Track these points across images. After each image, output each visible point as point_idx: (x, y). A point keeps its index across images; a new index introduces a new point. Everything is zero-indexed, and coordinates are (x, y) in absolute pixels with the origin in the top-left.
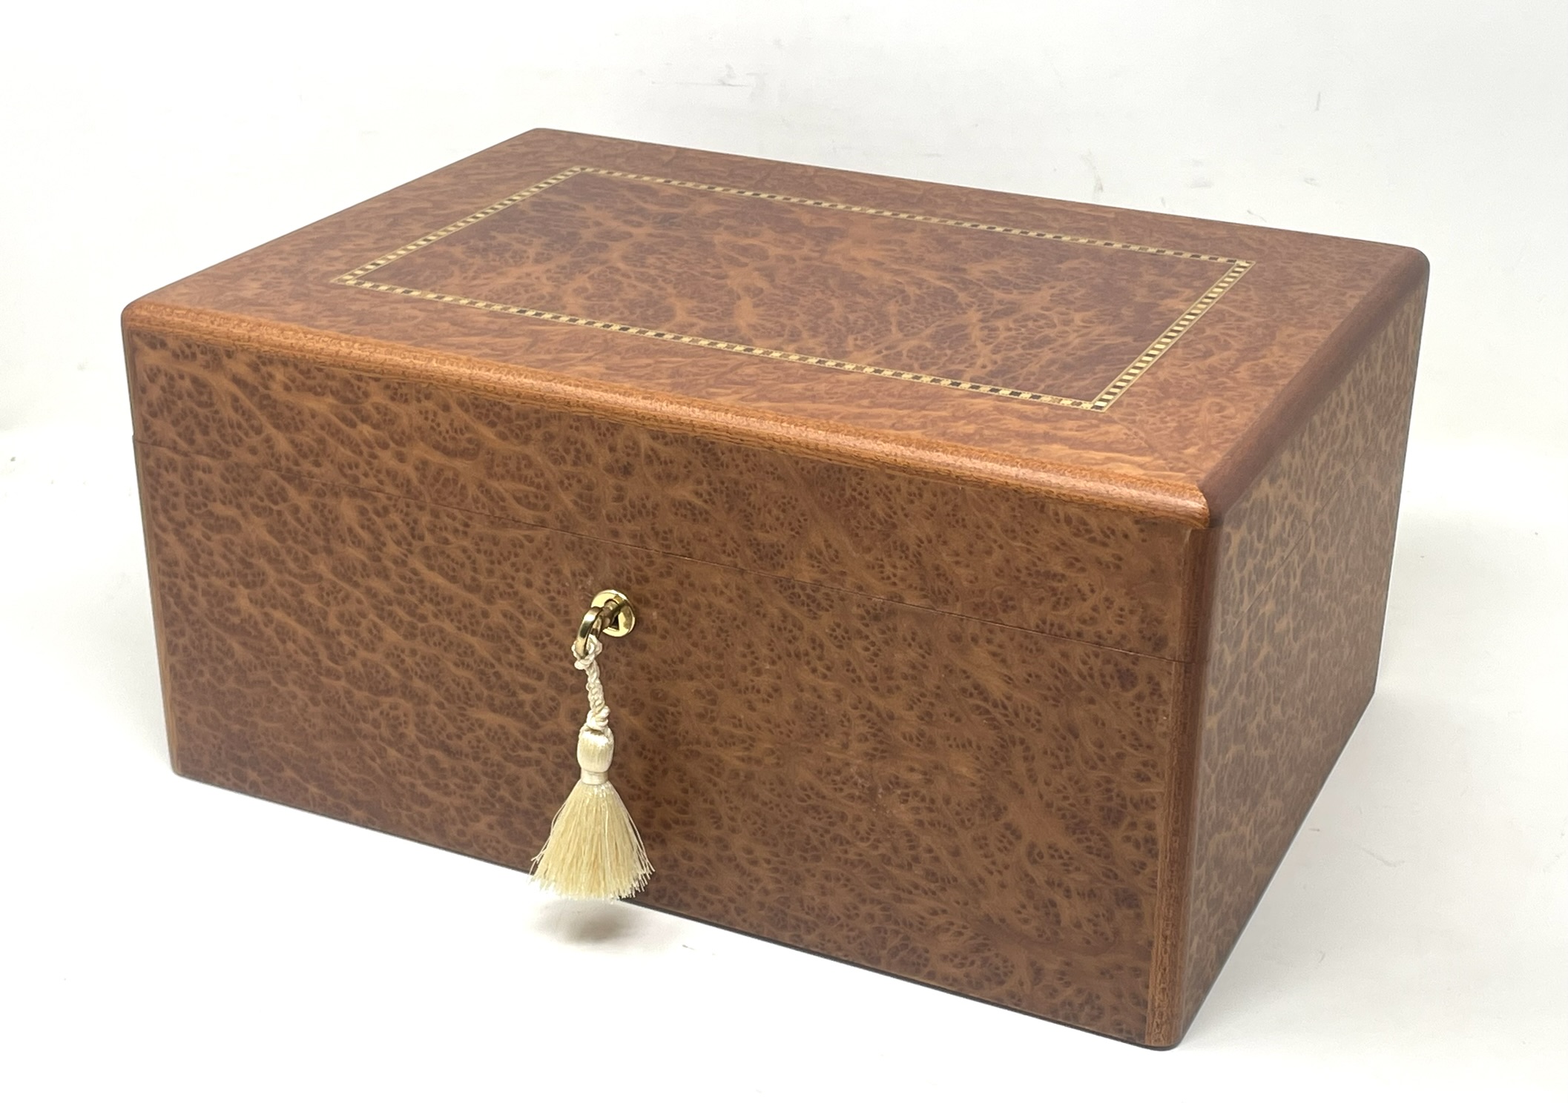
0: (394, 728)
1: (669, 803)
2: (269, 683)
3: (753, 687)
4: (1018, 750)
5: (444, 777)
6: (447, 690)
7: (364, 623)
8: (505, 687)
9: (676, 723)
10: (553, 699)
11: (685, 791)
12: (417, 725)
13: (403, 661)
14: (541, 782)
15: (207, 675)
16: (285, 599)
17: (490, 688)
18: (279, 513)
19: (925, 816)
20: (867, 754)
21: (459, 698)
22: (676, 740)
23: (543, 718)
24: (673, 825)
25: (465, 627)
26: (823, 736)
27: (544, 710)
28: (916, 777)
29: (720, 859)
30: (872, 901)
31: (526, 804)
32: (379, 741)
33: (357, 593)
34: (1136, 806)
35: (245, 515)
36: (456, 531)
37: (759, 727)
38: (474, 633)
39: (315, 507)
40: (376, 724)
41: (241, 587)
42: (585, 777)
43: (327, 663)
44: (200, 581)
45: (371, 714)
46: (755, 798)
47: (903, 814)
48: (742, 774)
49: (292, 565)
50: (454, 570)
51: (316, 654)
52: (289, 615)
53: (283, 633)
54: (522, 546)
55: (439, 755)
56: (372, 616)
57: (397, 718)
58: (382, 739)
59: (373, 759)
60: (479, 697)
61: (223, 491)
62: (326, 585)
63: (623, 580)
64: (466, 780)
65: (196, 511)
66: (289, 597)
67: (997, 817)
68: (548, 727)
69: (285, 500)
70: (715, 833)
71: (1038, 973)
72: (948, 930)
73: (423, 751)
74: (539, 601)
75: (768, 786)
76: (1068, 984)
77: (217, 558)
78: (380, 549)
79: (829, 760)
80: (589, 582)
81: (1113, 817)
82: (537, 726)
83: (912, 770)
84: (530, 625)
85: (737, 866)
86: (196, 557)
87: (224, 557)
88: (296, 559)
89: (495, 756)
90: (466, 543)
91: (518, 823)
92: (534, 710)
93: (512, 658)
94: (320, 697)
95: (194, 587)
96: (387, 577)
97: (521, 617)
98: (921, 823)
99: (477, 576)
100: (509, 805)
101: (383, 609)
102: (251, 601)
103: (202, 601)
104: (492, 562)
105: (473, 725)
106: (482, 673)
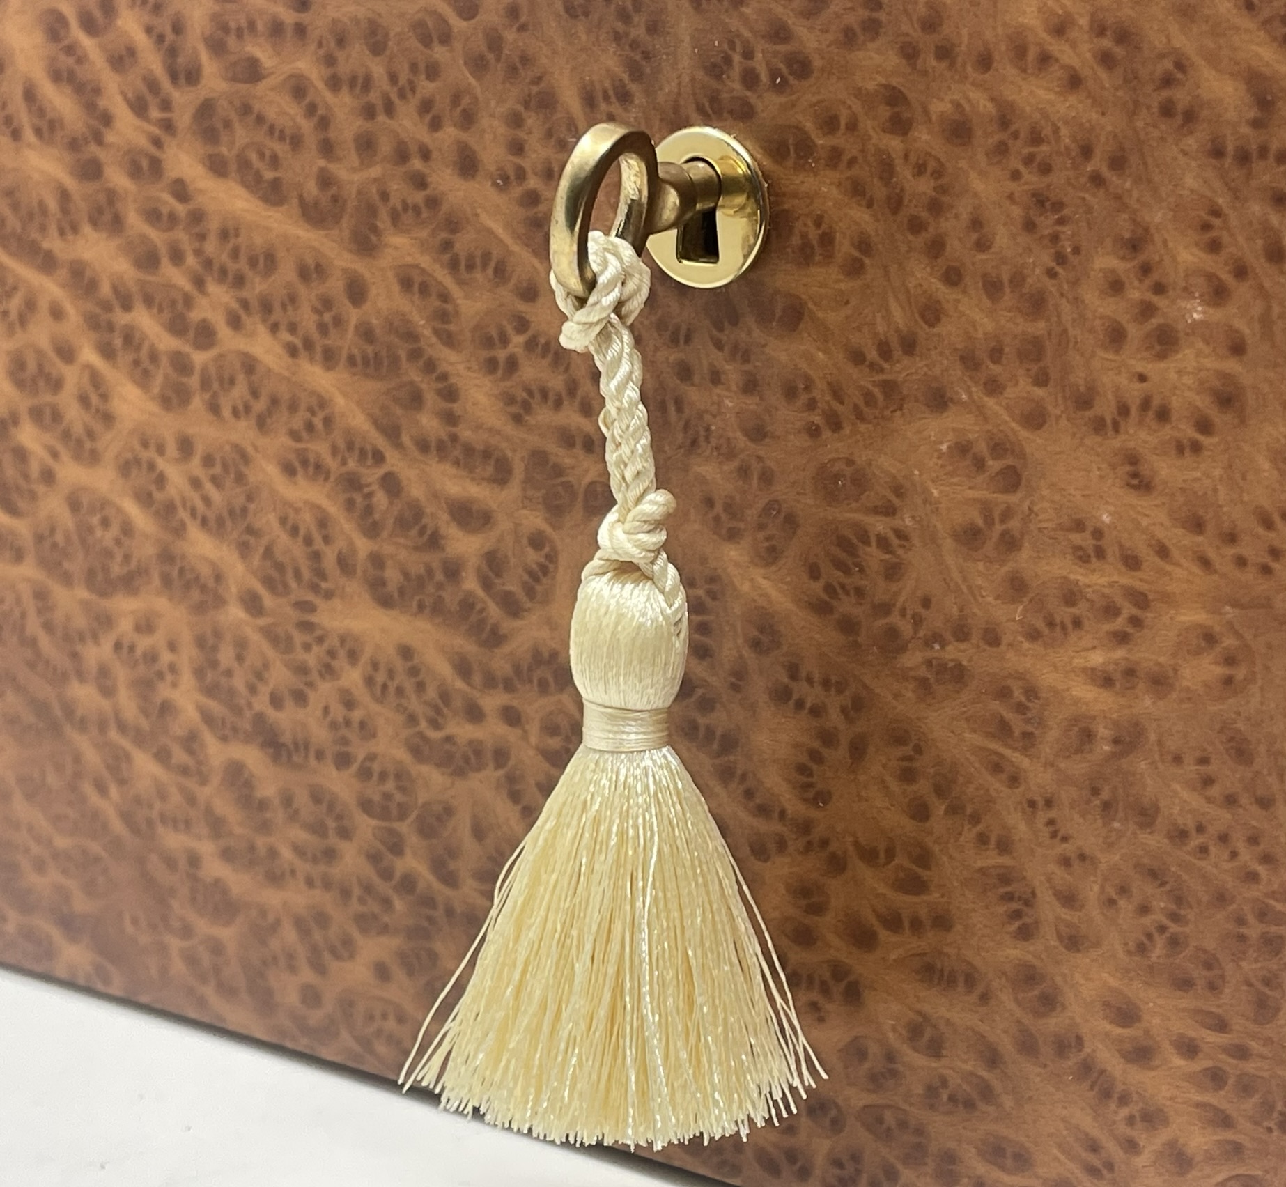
0: (144, 687)
5: (265, 827)
6: (268, 553)
7: (71, 377)
8: (411, 519)
10: (537, 541)
12: (198, 673)
13: (161, 480)
17: (372, 530)
21: (298, 575)
22: (893, 631)
23: (512, 608)
24: (883, 934)
25: (308, 345)
27: (512, 584)
32: (113, 734)
33: (52, 288)
38: (329, 359)
40: (103, 675)
42: (595, 733)
50: (275, 163)
55: (252, 757)
56: (89, 355)
57: (151, 657)
58: (122, 727)
60: (345, 564)
64: (318, 829)
70: (1015, 952)
73: (217, 752)
78: (99, 139)
89: (390, 745)
92: (487, 585)
93: (429, 423)
96: (117, 225)
97: (448, 282)
99: (334, 168)
100: (428, 901)
101: (111, 327)
104: (369, 112)
105: (332, 653)
106: (352, 483)
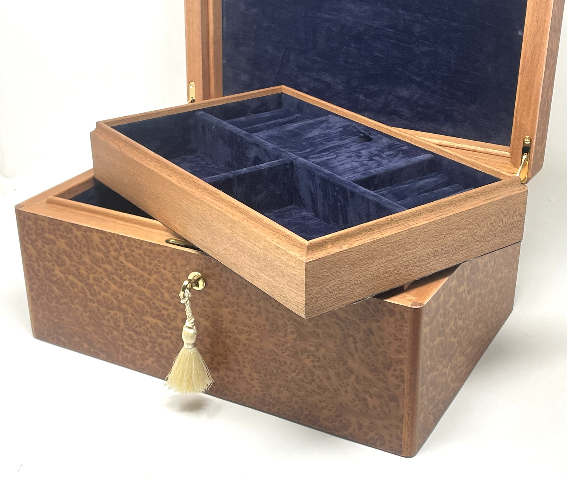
0: (115, 323)
1: (220, 355)
2: (68, 304)
3: (250, 311)
4: (351, 340)
5: (135, 343)
6: (135, 309)
7: (103, 282)
8: (157, 308)
9: (222, 324)
10: (175, 313)
11: (226, 351)
12: (124, 322)
13: (118, 297)
14: (171, 345)
15: (45, 300)
16: (74, 272)
17: (151, 309)
18: (70, 238)
19: (316, 363)
20: (294, 339)
21: (140, 312)
22: (222, 331)
23: (171, 321)
24: (222, 364)
25: (141, 285)
26: (277, 331)
27: (172, 318)
28: (312, 349)
29: (239, 378)
30: (297, 396)
31: (166, 354)
32: (110, 328)
33: (100, 270)
34: (396, 363)
35: (57, 238)
36: (137, 247)
37: (253, 327)
38: (145, 287)
39: (83, 236)
40: (108, 320)
41: (57, 267)
42: (185, 346)
43: (89, 297)
44: (41, 263)
45: (107, 317)
46: (252, 354)
47: (308, 362)
48: (247, 345)
49: (75, 258)
50: (136, 262)
51: (85, 293)
52: (75, 278)
53: (72, 284)
54: (162, 254)
55: (133, 334)
56: (106, 279)
57: (116, 319)
58: (111, 327)
59: (108, 334)
60: (147, 312)
61: (49, 229)
62: (89, 267)
63: (200, 268)
64: (143, 344)
65: (39, 236)
66: (75, 271)
67: (344, 365)
68: (174, 324)
69: (72, 233)
70: (238, 368)
71: (360, 426)
72: (326, 408)
73: (127, 332)
74: (169, 275)
75: (257, 350)
76: (372, 431)
77: (47, 255)
78: (109, 254)
79: (280, 340)
80: (187, 269)
81: (388, 367)
82: (169, 324)
83: (311, 345)
84: (166, 285)
85: (246, 381)
86: (39, 254)
87: (50, 254)
88: (77, 256)
89: (154, 335)
90: (141, 252)
91: (163, 362)
92: (168, 317)
93: (159, 297)
94: (87, 310)
95: (39, 266)
96: (111, 264)
97: (162, 281)
98: (315, 366)
99: (145, 265)
100: (160, 354)
101: (110, 277)
102: (60, 271)
103: (42, 271)
104: (151, 260)
105: (145, 322)
106: (148, 302)
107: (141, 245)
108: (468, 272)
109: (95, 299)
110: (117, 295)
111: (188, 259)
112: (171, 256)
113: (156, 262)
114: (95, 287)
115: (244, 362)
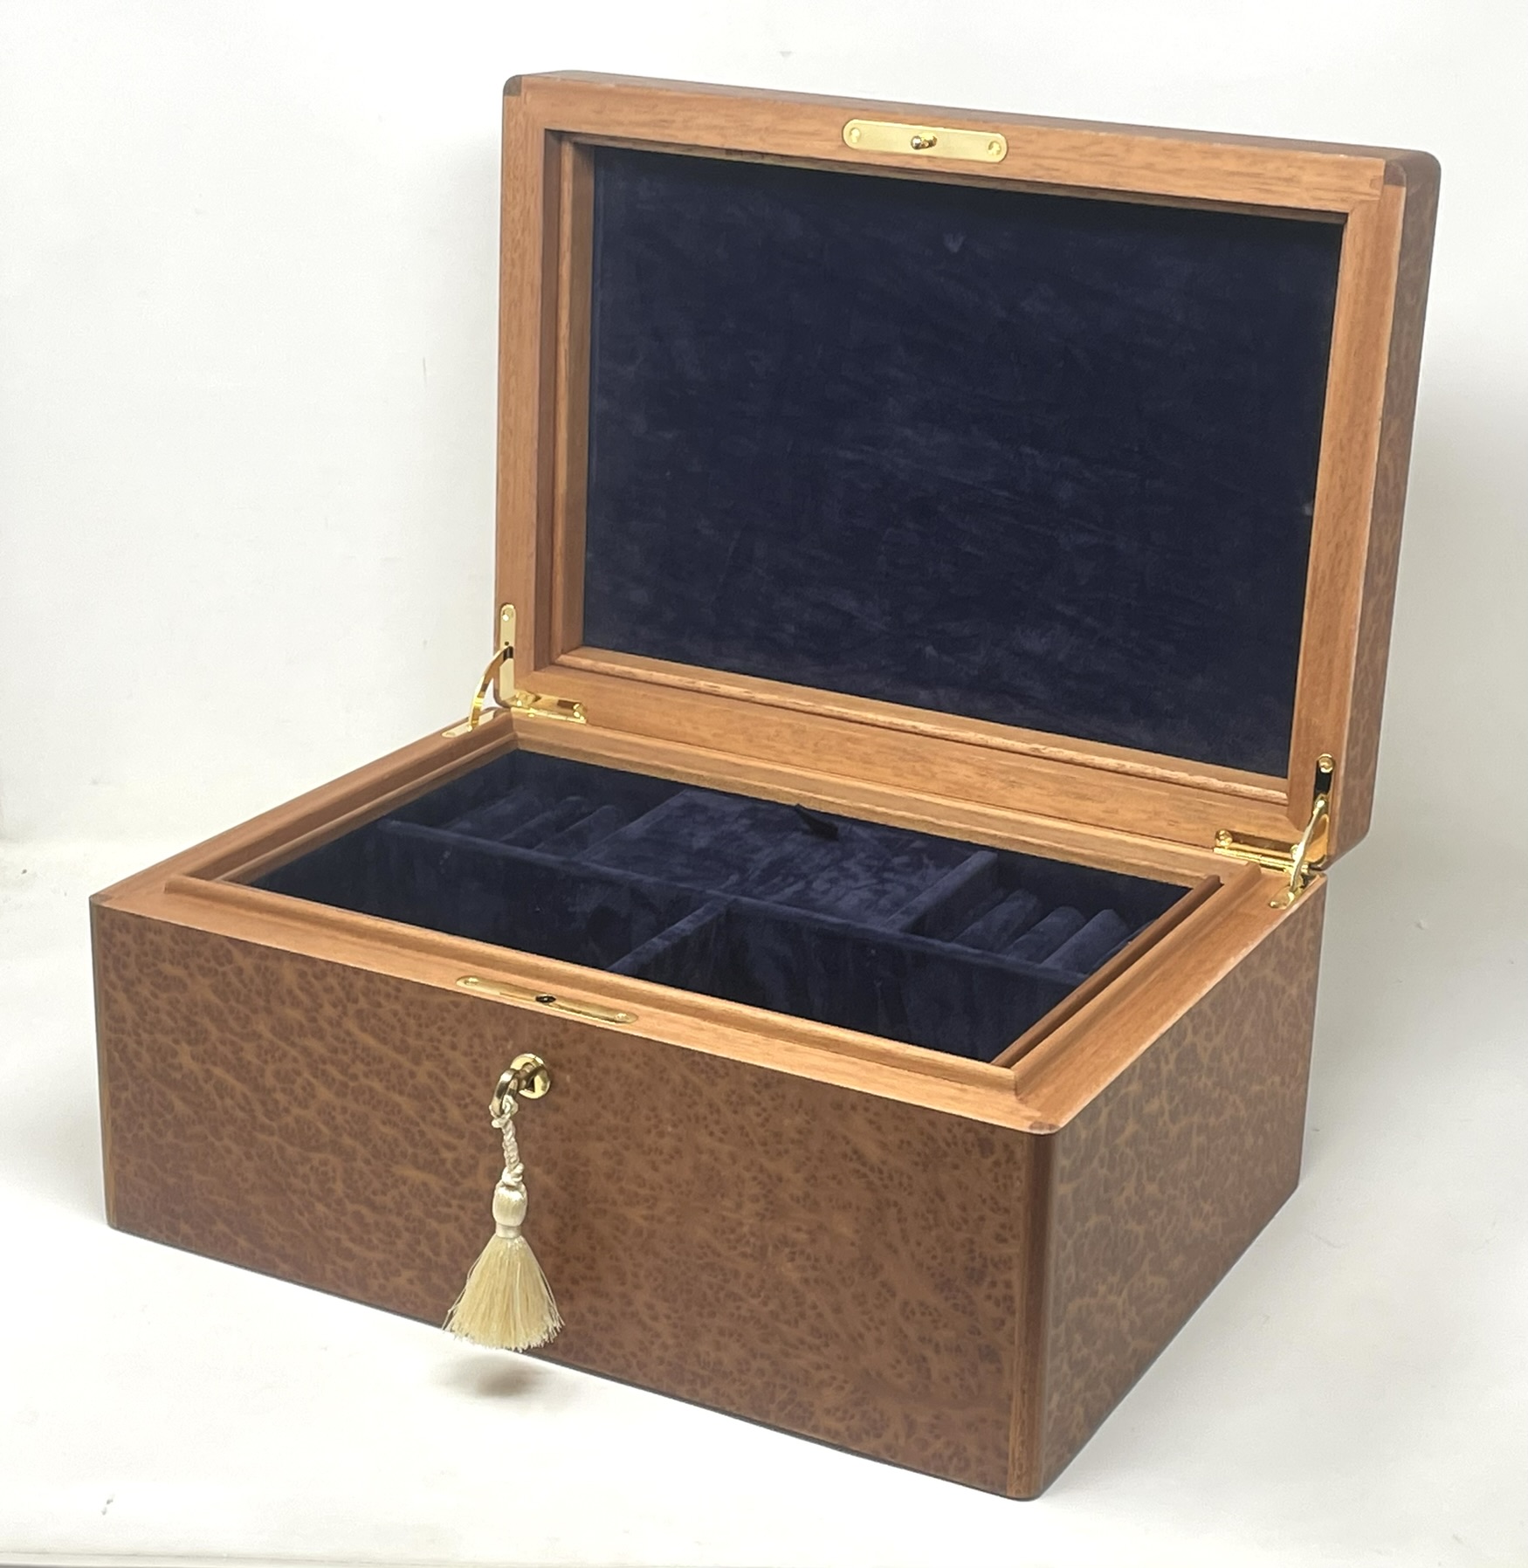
0: (322, 1183)
1: (578, 1259)
2: (206, 1138)
3: (657, 1149)
4: (893, 1210)
5: (368, 1232)
6: (375, 1146)
7: (299, 1081)
8: (428, 1144)
9: (586, 1182)
10: (473, 1157)
11: (593, 1248)
12: (344, 1181)
13: (333, 1119)
14: (459, 1238)
15: (147, 1130)
16: (226, 1056)
17: (415, 1145)
18: (224, 974)
19: (811, 1274)
20: (758, 1214)
21: (385, 1155)
22: (585, 1198)
23: (464, 1176)
24: (581, 1281)
25: (394, 1087)
26: (719, 1197)
27: (464, 1168)
28: (802, 1237)
29: (623, 1314)
30: (762, 1356)
31: (444, 1259)
32: (308, 1196)
33: (293, 1052)
34: (995, 1265)
35: (191, 975)
36: (388, 996)
37: (661, 1187)
38: (401, 1093)
39: (257, 969)
40: (305, 1179)
41: (184, 1044)
42: (499, 1232)
43: (263, 1119)
44: (145, 1036)
45: (301, 1170)
46: (657, 1255)
47: (790, 1272)
48: (645, 1232)
49: (233, 1023)
50: (385, 1032)
51: (252, 1110)
52: (228, 1072)
53: (222, 1091)
54: (448, 1011)
55: (365, 1211)
56: (307, 1075)
57: (325, 1173)
58: (311, 1194)
59: (301, 1214)
60: (404, 1154)
61: (172, 951)
62: (265, 1044)
63: (540, 1045)
64: (389, 1235)
65: (145, 971)
66: (230, 1056)
67: (875, 1274)
68: (468, 1184)
69: (230, 962)
70: (620, 1289)
71: (911, 1426)
72: (830, 1385)
73: (350, 1207)
74: (461, 1062)
75: (669, 1244)
76: (938, 1437)
77: (164, 1017)
78: (317, 1011)
79: (724, 1219)
80: (509, 1046)
81: (975, 1276)
82: (457, 1184)
83: (799, 1229)
84: (453, 1086)
85: (640, 1322)
86: (142, 1014)
87: (169, 1014)
88: (238, 1019)
89: (417, 1211)
90: (398, 1007)
91: (436, 1279)
92: (454, 1167)
93: (436, 1116)
94: (253, 1152)
95: (139, 1043)
96: (322, 1038)
97: (445, 1079)
98: (806, 1281)
99: (406, 1038)
100: (429, 1260)
101: (317, 1068)
102: (193, 1058)
103: (146, 1057)
104: (420, 1026)
105: (397, 1181)
106: (407, 1131)
107: (398, 990)
108: (1172, 1066)
109: (275, 1125)
110: (330, 1113)
111: (512, 1023)
112: (470, 1015)
113: (434, 1030)
114: (279, 1096)
115: (635, 1275)
